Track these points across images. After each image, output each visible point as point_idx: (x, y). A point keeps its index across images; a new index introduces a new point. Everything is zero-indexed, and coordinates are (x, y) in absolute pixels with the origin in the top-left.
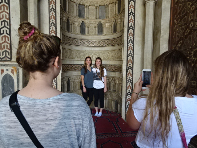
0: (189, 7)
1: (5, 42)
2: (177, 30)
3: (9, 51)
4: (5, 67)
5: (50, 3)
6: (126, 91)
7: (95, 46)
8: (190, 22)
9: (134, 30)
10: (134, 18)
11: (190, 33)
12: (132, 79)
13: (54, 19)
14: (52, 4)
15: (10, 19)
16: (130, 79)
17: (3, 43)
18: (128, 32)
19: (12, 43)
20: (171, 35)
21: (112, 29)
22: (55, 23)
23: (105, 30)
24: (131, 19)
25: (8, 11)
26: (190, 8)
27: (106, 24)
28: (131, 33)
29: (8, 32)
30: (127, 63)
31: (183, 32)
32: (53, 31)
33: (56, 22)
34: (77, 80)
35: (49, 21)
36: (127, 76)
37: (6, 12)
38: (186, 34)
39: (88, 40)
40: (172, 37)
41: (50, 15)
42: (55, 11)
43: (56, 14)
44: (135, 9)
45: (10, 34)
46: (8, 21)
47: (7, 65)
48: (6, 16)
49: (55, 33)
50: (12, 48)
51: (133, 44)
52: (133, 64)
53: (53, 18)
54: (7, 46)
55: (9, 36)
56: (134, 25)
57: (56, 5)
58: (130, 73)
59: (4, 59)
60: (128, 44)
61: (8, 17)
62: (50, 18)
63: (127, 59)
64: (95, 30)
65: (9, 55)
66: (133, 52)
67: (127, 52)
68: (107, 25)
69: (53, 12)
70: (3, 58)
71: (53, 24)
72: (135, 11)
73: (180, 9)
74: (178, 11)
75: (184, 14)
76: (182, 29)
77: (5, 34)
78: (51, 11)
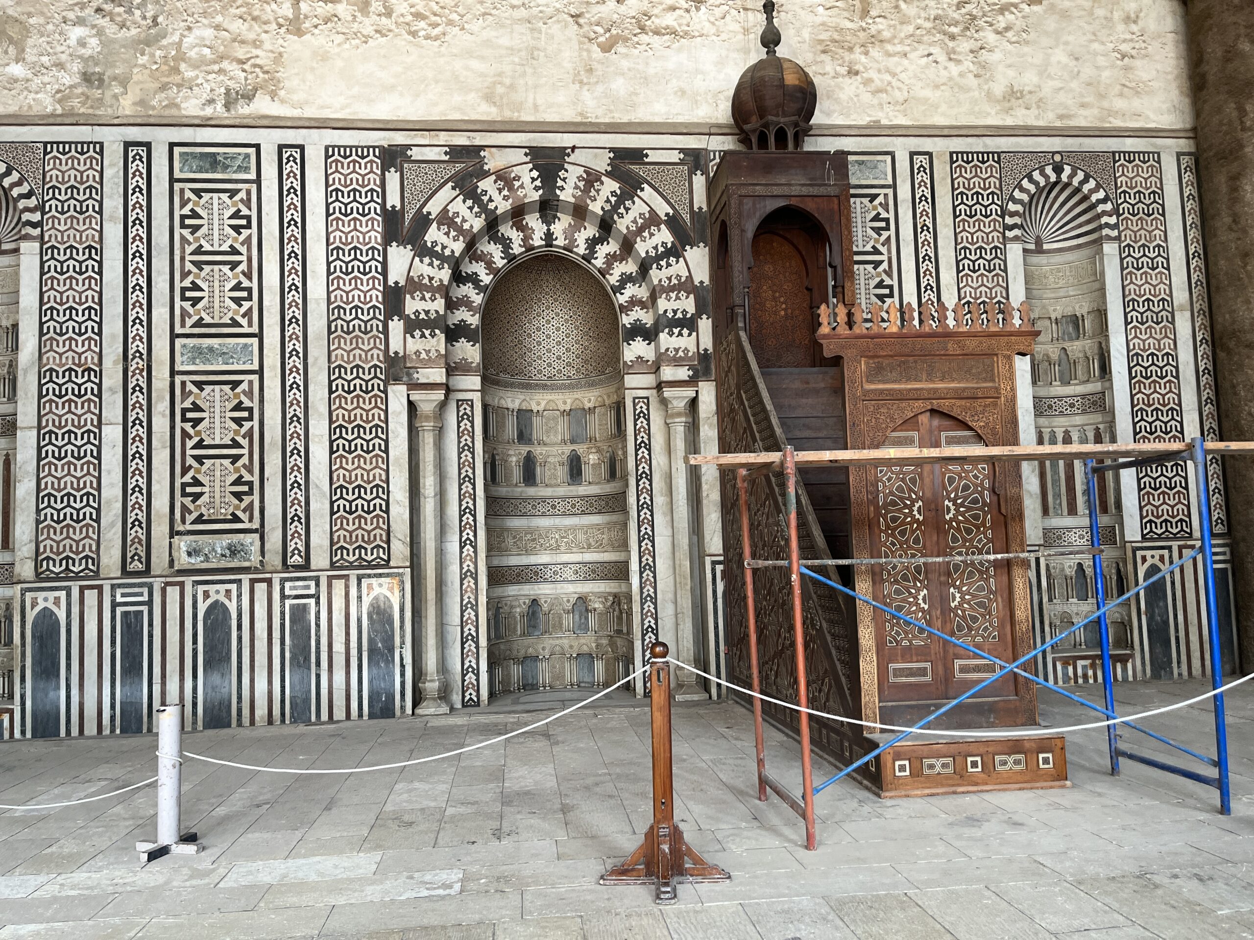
1: (378, 527)
3: (385, 546)
6: (643, 625)
7: (564, 514)
9: (650, 481)
10: (650, 454)
12: (655, 592)
15: (387, 481)
16: (649, 595)
18: (638, 485)
21: (604, 470)
23: (587, 472)
24: (643, 457)
25: (385, 467)
27: (591, 456)
28: (644, 487)
29: (384, 508)
30: (640, 558)
34: (518, 610)
36: (642, 588)
39: (544, 500)
43: (473, 458)
44: (649, 435)
45: (387, 512)
46: (385, 485)
51: (652, 511)
52: (654, 557)
56: (650, 469)
58: (647, 579)
60: (639, 512)
61: (384, 478)
63: (640, 547)
64: (562, 473)
66: (653, 531)
67: (639, 531)
68: (593, 458)
72: (649, 439)
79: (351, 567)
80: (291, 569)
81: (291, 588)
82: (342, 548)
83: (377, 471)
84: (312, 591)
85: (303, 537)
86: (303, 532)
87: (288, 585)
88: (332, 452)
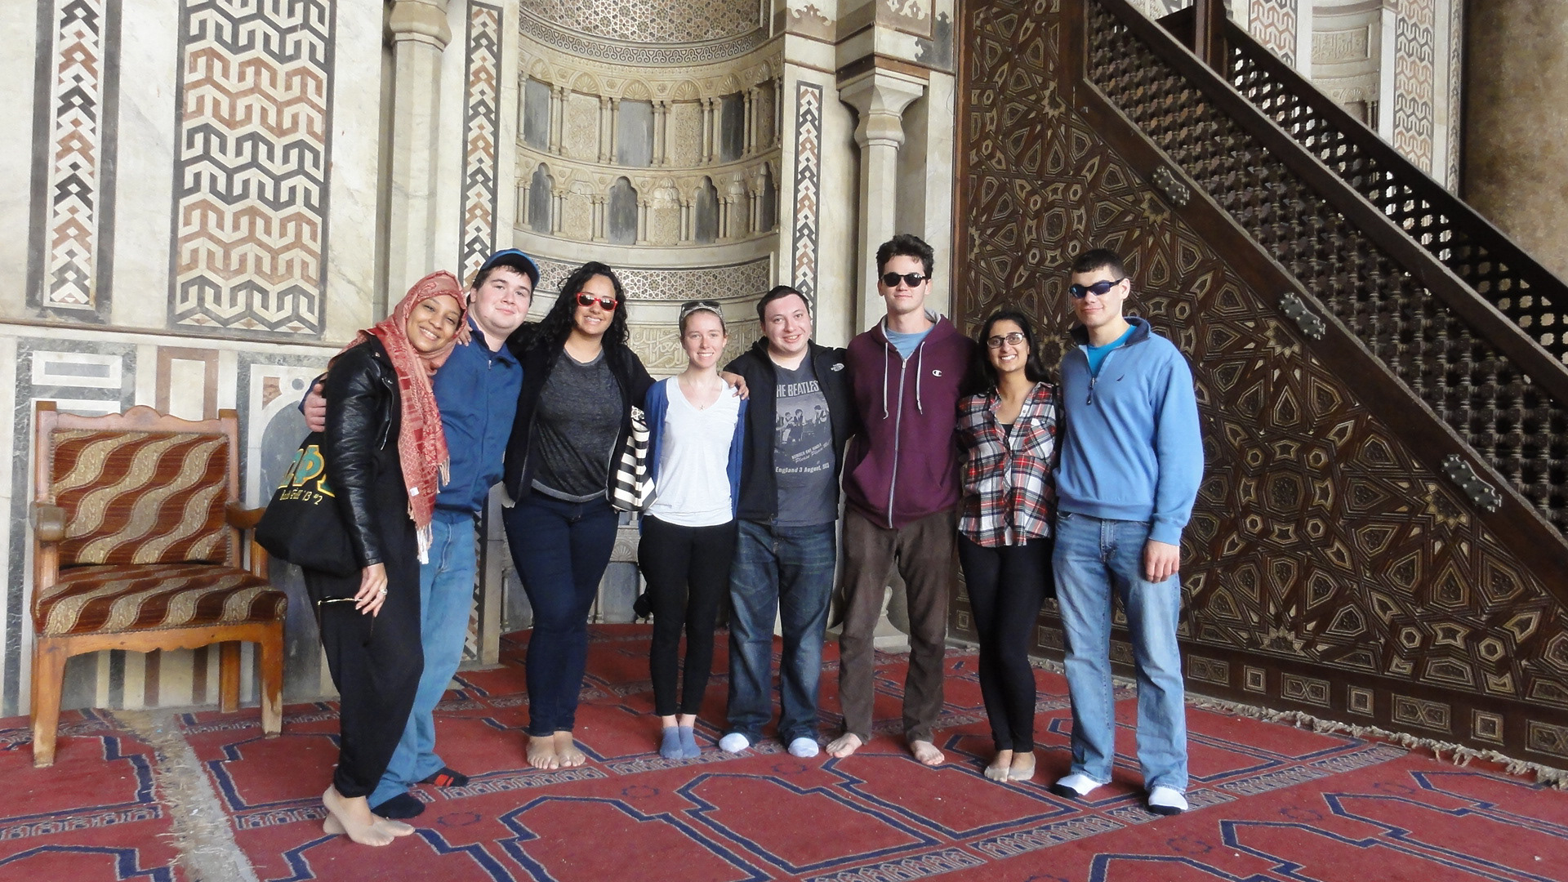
0: (1023, 195)
2: (983, 264)
3: (314, 292)
4: (285, 367)
5: (472, 78)
8: (1030, 246)
11: (1030, 283)
13: (488, 154)
14: (482, 86)
17: (287, 248)
19: (330, 254)
20: (956, 279)
22: (491, 175)
25: (322, 103)
26: (1027, 200)
31: (1006, 273)
32: (478, 212)
33: (495, 167)
35: (465, 164)
37: (313, 106)
38: (1015, 285)
40: (962, 290)
41: (471, 136)
42: (493, 116)
46: (321, 148)
47: (299, 360)
48: (310, 121)
49: (490, 218)
50: (330, 276)
53: (483, 148)
54: (305, 265)
55: (318, 220)
57: (497, 91)
59: (283, 329)
61: (319, 127)
62: (470, 147)
65: (311, 310)
69: (481, 120)
70: (280, 323)
71: (480, 178)
73: (992, 194)
74: (984, 200)
75: (1006, 214)
76: (1003, 264)
77: (299, 206)
78: (476, 114)
79: (222, 330)
80: (52, 318)
81: (51, 369)
82: (202, 281)
83: (303, 109)
84: (114, 379)
85: (93, 240)
86: (93, 228)
87: (40, 359)
88: (185, 38)
